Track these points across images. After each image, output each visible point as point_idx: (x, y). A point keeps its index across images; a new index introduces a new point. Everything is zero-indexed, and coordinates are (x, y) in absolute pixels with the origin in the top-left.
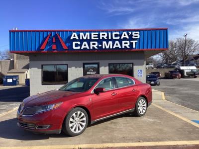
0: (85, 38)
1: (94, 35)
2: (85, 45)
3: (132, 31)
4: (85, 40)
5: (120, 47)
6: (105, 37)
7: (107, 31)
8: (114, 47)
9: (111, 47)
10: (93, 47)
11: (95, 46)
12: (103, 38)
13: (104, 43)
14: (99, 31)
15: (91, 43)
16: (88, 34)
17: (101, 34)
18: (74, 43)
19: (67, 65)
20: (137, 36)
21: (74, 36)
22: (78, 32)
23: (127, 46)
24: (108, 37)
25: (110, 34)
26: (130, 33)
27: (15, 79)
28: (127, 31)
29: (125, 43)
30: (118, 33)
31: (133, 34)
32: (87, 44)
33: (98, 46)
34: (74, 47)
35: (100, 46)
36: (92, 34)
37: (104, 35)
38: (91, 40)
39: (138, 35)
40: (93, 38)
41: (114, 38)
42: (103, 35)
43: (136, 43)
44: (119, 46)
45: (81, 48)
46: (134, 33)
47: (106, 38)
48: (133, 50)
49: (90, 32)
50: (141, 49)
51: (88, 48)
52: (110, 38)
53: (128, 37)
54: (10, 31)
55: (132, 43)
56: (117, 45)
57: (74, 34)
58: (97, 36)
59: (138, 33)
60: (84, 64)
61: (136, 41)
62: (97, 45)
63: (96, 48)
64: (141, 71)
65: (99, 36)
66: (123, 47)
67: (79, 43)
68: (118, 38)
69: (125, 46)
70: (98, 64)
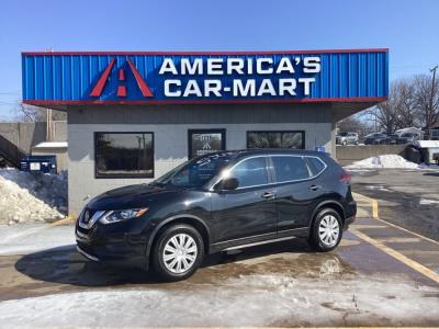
0: (192, 72)
1: (213, 63)
2: (192, 88)
3: (303, 54)
4: (192, 77)
5: (274, 93)
7: (244, 56)
8: (260, 94)
9: (253, 94)
10: (211, 93)
11: (216, 91)
12: (234, 71)
13: (237, 82)
14: (225, 56)
15: (207, 82)
16: (199, 61)
17: (230, 61)
18: (167, 83)
19: (152, 133)
22: (177, 57)
24: (245, 69)
25: (250, 61)
26: (298, 60)
27: (46, 164)
28: (291, 55)
29: (286, 84)
30: (270, 61)
31: (306, 64)
32: (196, 86)
33: (221, 91)
34: (167, 93)
35: (227, 89)
36: (210, 61)
37: (237, 64)
38: (206, 76)
39: (318, 66)
40: (210, 72)
41: (259, 71)
42: (234, 64)
43: (310, 83)
44: (272, 91)
45: (183, 93)
46: (306, 60)
47: (241, 72)
48: (304, 100)
49: (205, 56)
50: (323, 98)
51: (199, 94)
52: (250, 71)
53: (292, 71)
54: (24, 55)
55: (303, 83)
56: (267, 87)
57: (167, 61)
58: (220, 66)
59: (317, 59)
60: (191, 132)
61: (313, 80)
63: (218, 95)
65: (224, 66)
66: (281, 93)
67: (178, 83)
68: (270, 71)
69: (286, 92)
70: (223, 132)
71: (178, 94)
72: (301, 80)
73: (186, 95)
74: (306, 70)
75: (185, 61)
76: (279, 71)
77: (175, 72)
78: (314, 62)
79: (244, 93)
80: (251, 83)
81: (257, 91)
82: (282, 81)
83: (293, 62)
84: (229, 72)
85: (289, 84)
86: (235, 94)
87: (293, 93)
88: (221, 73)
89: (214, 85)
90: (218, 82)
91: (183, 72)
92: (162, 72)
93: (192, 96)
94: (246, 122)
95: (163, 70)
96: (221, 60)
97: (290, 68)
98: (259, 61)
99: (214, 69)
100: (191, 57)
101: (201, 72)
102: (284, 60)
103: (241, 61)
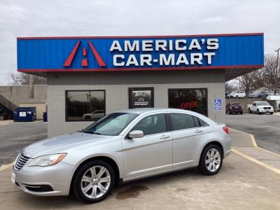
0: (132, 49)
1: (146, 44)
2: (132, 60)
3: (207, 37)
4: (132, 53)
5: (187, 63)
7: (167, 38)
8: (178, 64)
9: (173, 63)
10: (145, 63)
13: (162, 56)
14: (155, 38)
15: (142, 56)
16: (136, 42)
17: (157, 42)
19: (104, 91)
20: (214, 46)
22: (121, 40)
23: (199, 61)
24: (168, 47)
26: (203, 40)
27: (30, 113)
29: (195, 57)
30: (185, 41)
31: (209, 43)
32: (135, 59)
33: (152, 62)
35: (156, 61)
36: (144, 42)
37: (162, 44)
38: (141, 52)
39: (217, 44)
40: (144, 49)
41: (177, 48)
42: (160, 44)
43: (212, 56)
44: (186, 61)
45: (125, 64)
46: (209, 41)
47: (165, 49)
48: (207, 67)
50: (221, 66)
51: (137, 64)
53: (199, 48)
54: (18, 39)
56: (183, 59)
58: (150, 45)
59: (216, 40)
60: (130, 90)
61: (214, 54)
63: (150, 64)
64: (219, 101)
65: (154, 45)
66: (192, 63)
67: (123, 57)
69: (195, 62)
70: (152, 89)
71: (123, 64)
72: (205, 54)
73: (128, 65)
74: (209, 48)
75: (127, 43)
76: (190, 48)
77: (120, 50)
78: (214, 42)
79: (167, 63)
80: (172, 56)
81: (175, 62)
82: (192, 55)
83: (200, 42)
84: (157, 49)
85: (198, 57)
86: (161, 64)
87: (200, 63)
88: (152, 50)
89: (147, 58)
90: (150, 56)
91: (126, 50)
92: (111, 50)
93: (132, 65)
94: (168, 83)
95: (112, 48)
96: (151, 41)
97: (198, 47)
98: (177, 42)
99: (146, 48)
100: (132, 39)
101: (138, 49)
102: (194, 40)
103: (165, 42)
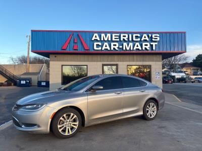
0: (106, 39)
1: (115, 36)
2: (106, 46)
3: (152, 33)
4: (106, 41)
6: (126, 38)
7: (128, 33)
9: (132, 49)
10: (114, 48)
12: (124, 39)
14: (120, 33)
15: (112, 44)
16: (109, 35)
17: (122, 35)
18: (95, 44)
19: (87, 66)
20: (157, 39)
21: (96, 36)
22: (100, 33)
24: (128, 38)
26: (150, 35)
27: (28, 81)
28: (147, 33)
30: (139, 35)
31: (153, 37)
32: (107, 45)
33: (118, 48)
34: (95, 48)
35: (121, 47)
36: (114, 35)
38: (112, 41)
40: (114, 39)
42: (124, 36)
44: (140, 48)
46: (153, 35)
47: (126, 40)
48: (153, 52)
49: (111, 33)
51: (109, 49)
53: (148, 40)
54: (32, 31)
55: (152, 45)
56: (138, 46)
57: (95, 35)
59: (158, 35)
60: (103, 65)
62: (117, 46)
63: (117, 49)
64: (159, 73)
67: (100, 44)
68: (139, 39)
69: (145, 48)
70: (117, 65)
71: (100, 48)
72: (151, 44)
73: (103, 49)
74: (153, 40)
76: (142, 40)
77: (99, 39)
78: (157, 36)
79: (128, 49)
80: (131, 44)
81: (133, 48)
82: (144, 44)
83: (148, 36)
84: (122, 40)
85: (147, 45)
86: (124, 49)
87: (148, 49)
88: (118, 40)
89: (115, 45)
90: (117, 44)
91: (102, 39)
92: (93, 39)
93: (106, 49)
94: (127, 61)
95: (94, 38)
96: (118, 35)
97: (147, 39)
99: (115, 38)
100: (106, 33)
101: (110, 39)
102: (145, 35)
103: (127, 35)
